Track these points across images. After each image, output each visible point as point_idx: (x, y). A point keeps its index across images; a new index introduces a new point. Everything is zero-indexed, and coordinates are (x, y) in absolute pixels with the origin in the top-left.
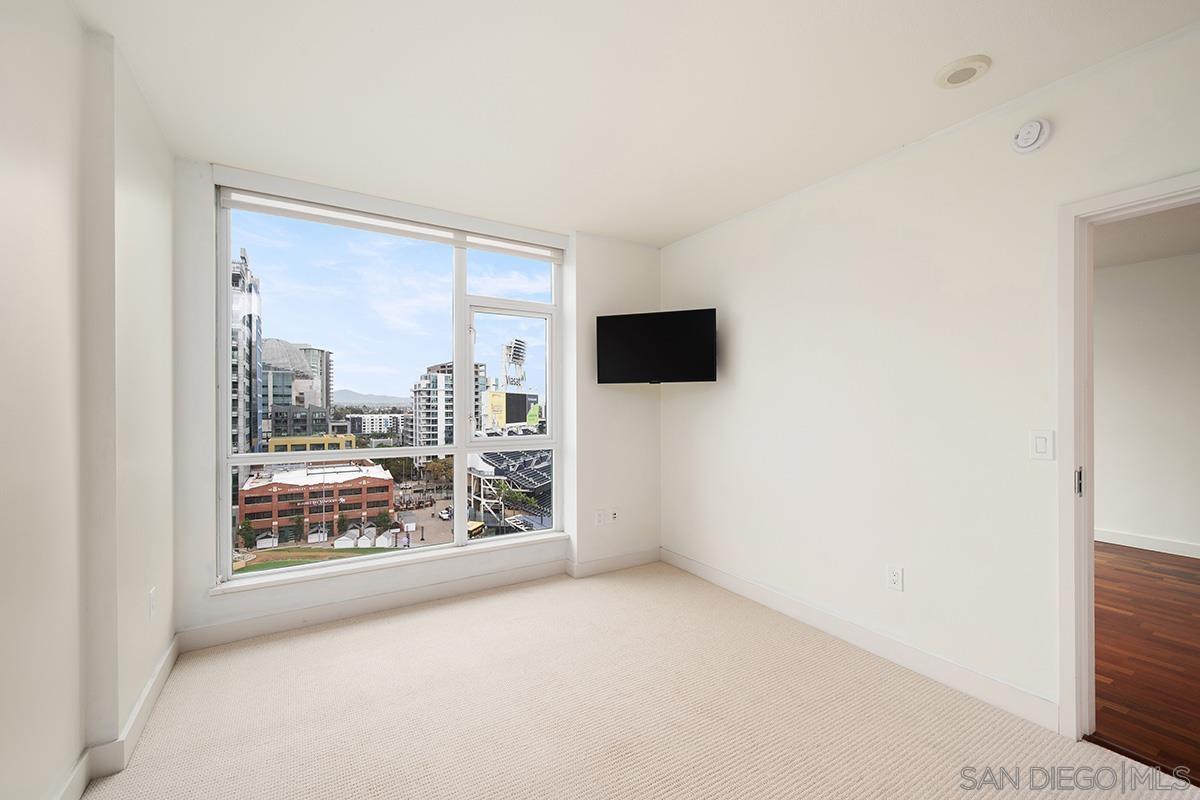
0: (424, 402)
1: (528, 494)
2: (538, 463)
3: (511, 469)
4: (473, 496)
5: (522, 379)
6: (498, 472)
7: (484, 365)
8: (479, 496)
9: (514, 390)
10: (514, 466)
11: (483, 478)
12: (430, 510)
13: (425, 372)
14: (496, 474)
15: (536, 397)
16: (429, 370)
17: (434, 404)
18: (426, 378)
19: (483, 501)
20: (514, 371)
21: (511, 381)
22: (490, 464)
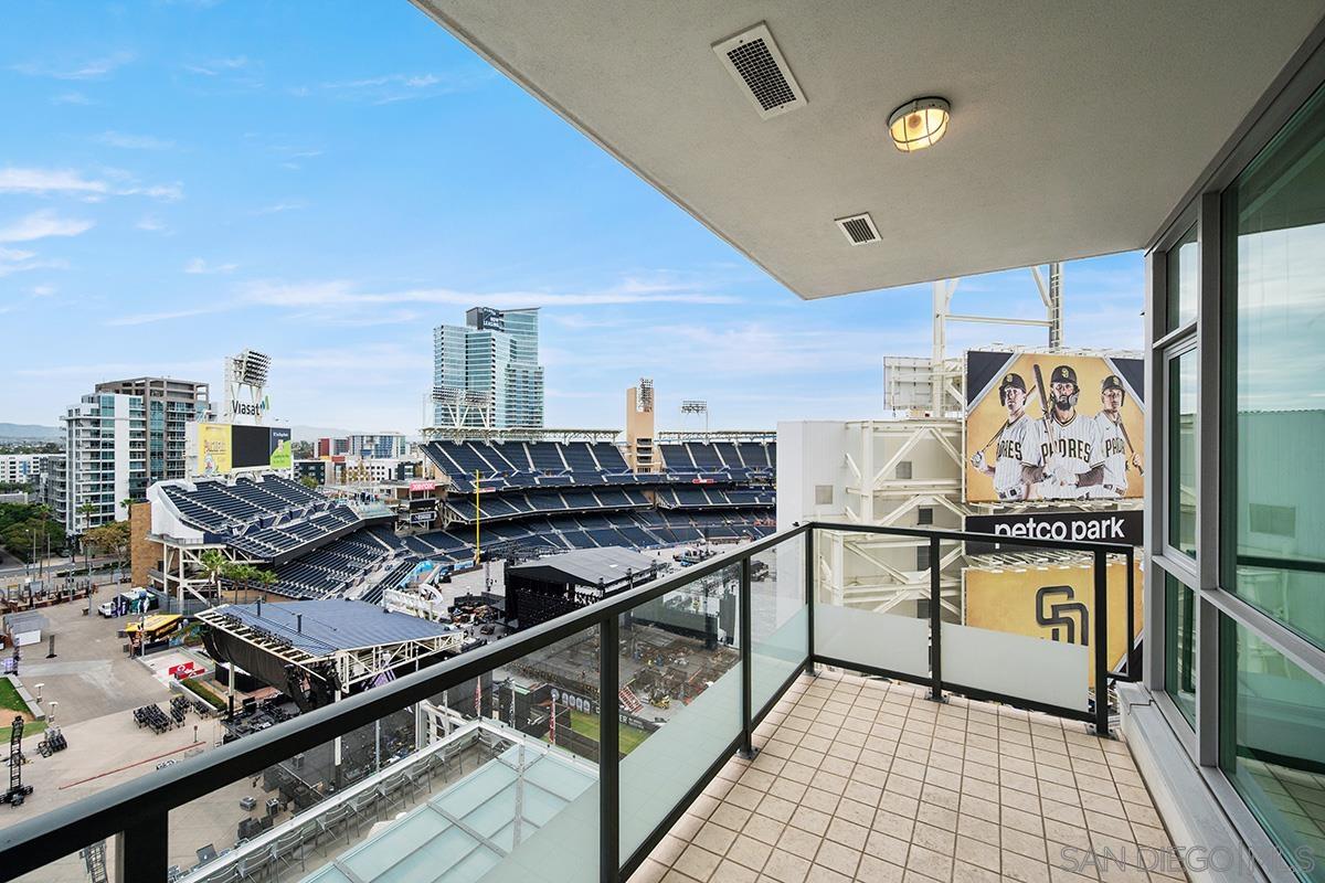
0: (87, 437)
1: (261, 567)
2: (284, 520)
3: (235, 532)
4: (166, 576)
5: (263, 406)
6: (208, 538)
7: (207, 386)
8: (177, 575)
9: (248, 421)
10: (240, 528)
11: (182, 549)
12: (83, 603)
13: (92, 391)
14: (205, 543)
15: (288, 431)
16: (99, 388)
17: (108, 440)
18: (92, 400)
19: (183, 583)
20: (246, 395)
21: (239, 408)
22: (196, 527)
